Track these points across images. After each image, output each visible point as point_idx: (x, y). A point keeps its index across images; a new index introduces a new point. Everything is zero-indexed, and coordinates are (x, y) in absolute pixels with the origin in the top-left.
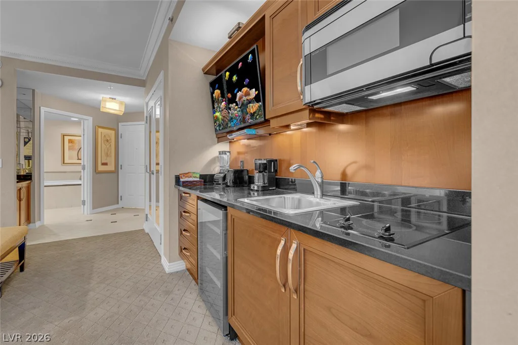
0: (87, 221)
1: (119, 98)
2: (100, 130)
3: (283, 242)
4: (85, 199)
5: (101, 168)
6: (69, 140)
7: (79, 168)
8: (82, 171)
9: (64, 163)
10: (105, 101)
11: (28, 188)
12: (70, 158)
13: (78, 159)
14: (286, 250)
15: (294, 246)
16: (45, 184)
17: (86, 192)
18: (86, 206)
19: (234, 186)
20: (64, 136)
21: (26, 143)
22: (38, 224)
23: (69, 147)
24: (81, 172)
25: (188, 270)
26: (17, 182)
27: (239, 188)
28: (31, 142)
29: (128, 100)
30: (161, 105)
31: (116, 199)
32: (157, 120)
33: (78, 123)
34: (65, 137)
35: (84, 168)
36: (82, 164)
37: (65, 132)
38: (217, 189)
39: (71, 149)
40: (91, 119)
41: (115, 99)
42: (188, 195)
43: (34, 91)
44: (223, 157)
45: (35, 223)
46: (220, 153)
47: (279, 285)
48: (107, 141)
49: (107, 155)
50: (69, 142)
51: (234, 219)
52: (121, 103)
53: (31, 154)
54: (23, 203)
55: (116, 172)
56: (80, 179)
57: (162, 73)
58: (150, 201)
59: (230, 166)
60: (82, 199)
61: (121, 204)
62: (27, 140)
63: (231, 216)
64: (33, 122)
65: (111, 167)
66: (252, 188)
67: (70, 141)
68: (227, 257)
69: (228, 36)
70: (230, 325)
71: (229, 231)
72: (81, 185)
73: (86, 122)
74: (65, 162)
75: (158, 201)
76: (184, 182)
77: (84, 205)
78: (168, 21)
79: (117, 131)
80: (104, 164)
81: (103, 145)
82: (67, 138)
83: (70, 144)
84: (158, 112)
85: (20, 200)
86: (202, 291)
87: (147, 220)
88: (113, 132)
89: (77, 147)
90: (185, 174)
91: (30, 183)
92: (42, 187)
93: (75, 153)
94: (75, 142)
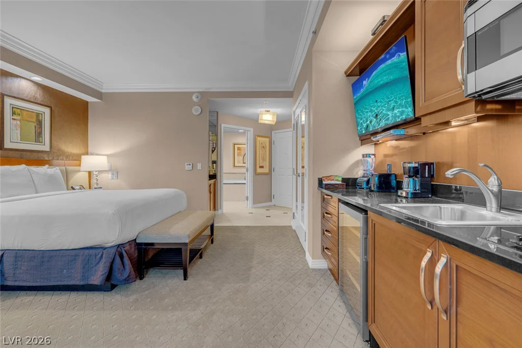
0: (249, 213)
1: (272, 110)
2: (259, 139)
3: (429, 254)
4: (248, 196)
5: (259, 170)
6: (237, 148)
7: (244, 170)
10: (262, 114)
11: (215, 184)
12: (238, 162)
13: (244, 163)
14: (433, 262)
15: (443, 260)
16: (224, 182)
17: (248, 190)
18: (248, 201)
19: (378, 192)
20: (234, 144)
21: (213, 151)
22: (220, 212)
23: (238, 153)
24: (245, 173)
25: (330, 270)
26: (209, 180)
27: (384, 193)
28: (216, 150)
29: (279, 111)
30: (306, 112)
31: (270, 197)
32: (303, 126)
33: (244, 133)
35: (247, 171)
36: (246, 167)
37: (236, 142)
38: (359, 193)
39: (239, 155)
40: (252, 130)
41: (269, 111)
42: (330, 197)
43: (217, 112)
44: (368, 161)
45: (218, 210)
46: (363, 156)
47: (424, 301)
48: (263, 147)
49: (264, 160)
51: (374, 224)
52: (274, 114)
53: (216, 160)
54: (212, 195)
55: (269, 174)
56: (245, 179)
57: (307, 84)
58: (297, 201)
59: (374, 170)
61: (274, 202)
62: (213, 149)
63: (372, 220)
64: (217, 135)
65: (266, 170)
66: (399, 194)
67: (239, 149)
68: (367, 263)
69: (371, 34)
70: (370, 331)
71: (370, 236)
72: (245, 183)
73: (249, 132)
74: (235, 165)
75: (303, 202)
76: (326, 185)
77: (248, 200)
78: (311, 35)
79: (270, 138)
80: (261, 167)
81: (260, 151)
82: (236, 146)
83: (239, 151)
84: (303, 119)
85: (210, 193)
86: (342, 292)
87: (294, 218)
88: (268, 139)
89: (243, 153)
90: (328, 177)
91: (215, 181)
92: (222, 184)
93: (241, 158)
94: (242, 149)
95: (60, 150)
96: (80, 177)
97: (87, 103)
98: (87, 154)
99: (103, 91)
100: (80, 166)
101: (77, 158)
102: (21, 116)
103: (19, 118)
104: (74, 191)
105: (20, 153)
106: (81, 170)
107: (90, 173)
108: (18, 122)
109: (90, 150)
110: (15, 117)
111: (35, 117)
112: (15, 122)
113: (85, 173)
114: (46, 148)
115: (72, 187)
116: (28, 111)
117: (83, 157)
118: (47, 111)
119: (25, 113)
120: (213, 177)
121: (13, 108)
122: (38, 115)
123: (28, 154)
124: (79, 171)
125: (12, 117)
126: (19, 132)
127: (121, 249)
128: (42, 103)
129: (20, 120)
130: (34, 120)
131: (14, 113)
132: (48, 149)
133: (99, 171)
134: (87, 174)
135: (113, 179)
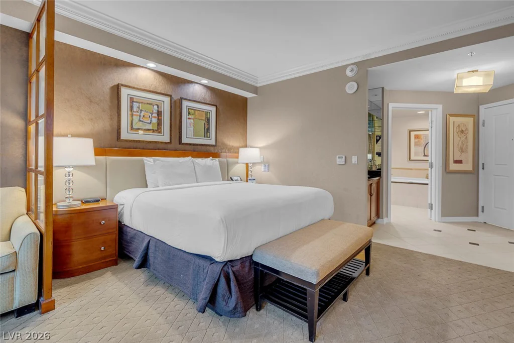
0: (435, 230)
1: (483, 68)
2: (452, 119)
4: (433, 203)
5: (453, 167)
6: (415, 135)
7: (426, 165)
8: (430, 169)
9: (410, 160)
10: (462, 78)
11: (378, 184)
12: (416, 154)
13: (425, 156)
16: (393, 180)
17: (434, 194)
18: (433, 211)
20: (410, 131)
21: (377, 141)
22: (385, 220)
23: (415, 142)
24: (428, 170)
28: (381, 140)
31: (475, 209)
33: (426, 116)
34: (411, 133)
35: (431, 167)
36: (430, 161)
39: (418, 145)
40: (440, 107)
41: (477, 71)
43: (383, 88)
45: (383, 218)
48: (462, 132)
49: (462, 150)
50: (415, 138)
53: (380, 151)
54: (374, 197)
55: (475, 173)
56: (427, 178)
60: (429, 202)
61: (481, 218)
62: (378, 137)
64: (382, 120)
65: (468, 166)
67: (417, 137)
72: (427, 184)
73: (434, 112)
74: (412, 159)
77: (431, 209)
79: (476, 116)
80: (456, 162)
81: (456, 137)
82: (413, 134)
83: (417, 140)
85: (371, 195)
88: (471, 119)
89: (423, 142)
91: (379, 179)
92: (389, 182)
93: (421, 149)
94: (422, 137)
95: (223, 144)
96: (238, 169)
97: (246, 99)
98: (246, 146)
99: (258, 85)
100: (238, 158)
101: (236, 151)
102: (194, 116)
103: (192, 117)
104: (232, 182)
105: (193, 146)
106: (239, 162)
107: (247, 164)
108: (192, 121)
109: (248, 143)
110: (190, 117)
111: (204, 115)
112: (190, 121)
113: (243, 164)
114: (213, 142)
115: (231, 178)
116: (199, 111)
117: (241, 150)
118: (213, 109)
119: (197, 112)
120: (374, 173)
121: (188, 109)
122: (206, 113)
123: (200, 147)
124: (237, 163)
125: (188, 117)
126: (192, 129)
127: (228, 268)
128: (210, 103)
129: (193, 119)
130: (204, 118)
131: (189, 113)
132: (214, 144)
133: (253, 163)
134: (245, 165)
135: (265, 171)
